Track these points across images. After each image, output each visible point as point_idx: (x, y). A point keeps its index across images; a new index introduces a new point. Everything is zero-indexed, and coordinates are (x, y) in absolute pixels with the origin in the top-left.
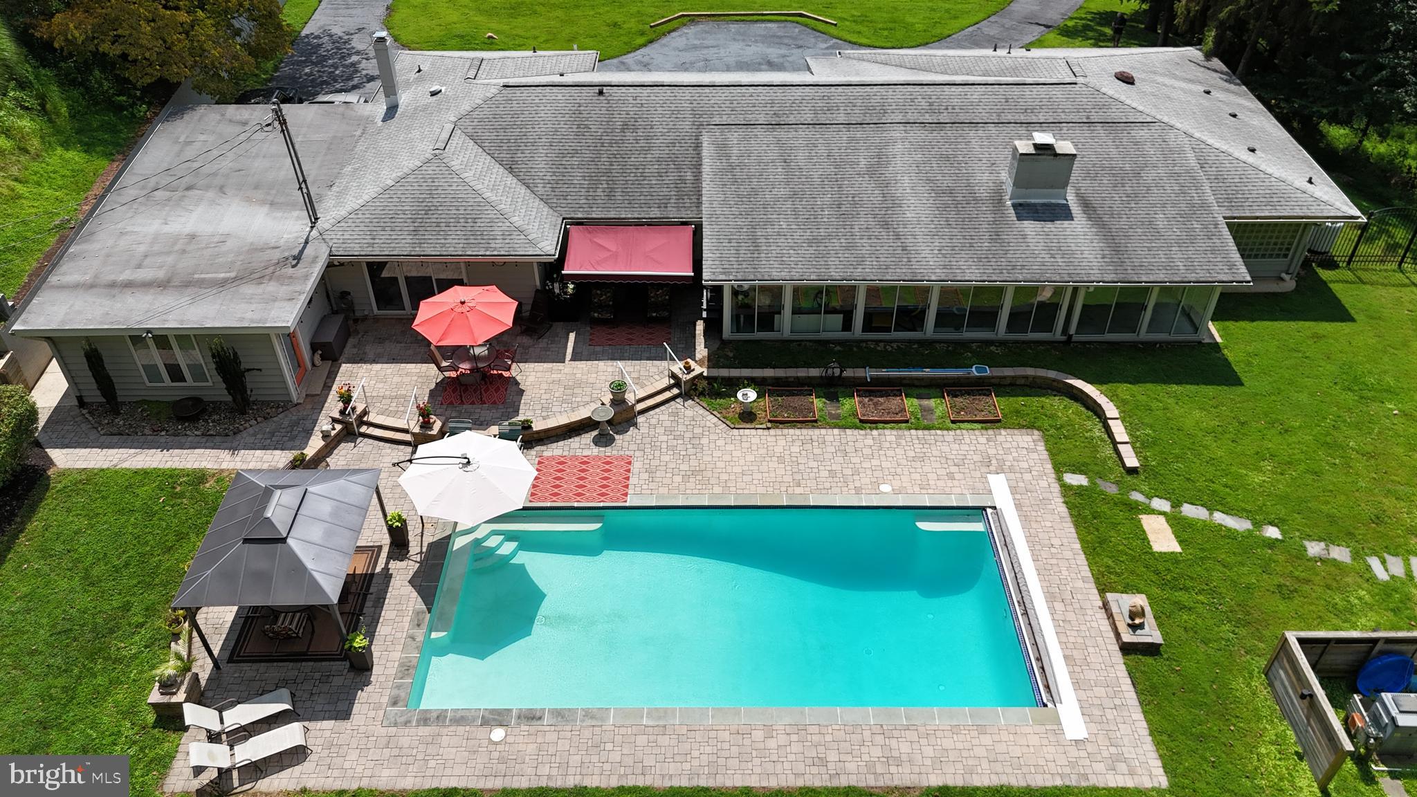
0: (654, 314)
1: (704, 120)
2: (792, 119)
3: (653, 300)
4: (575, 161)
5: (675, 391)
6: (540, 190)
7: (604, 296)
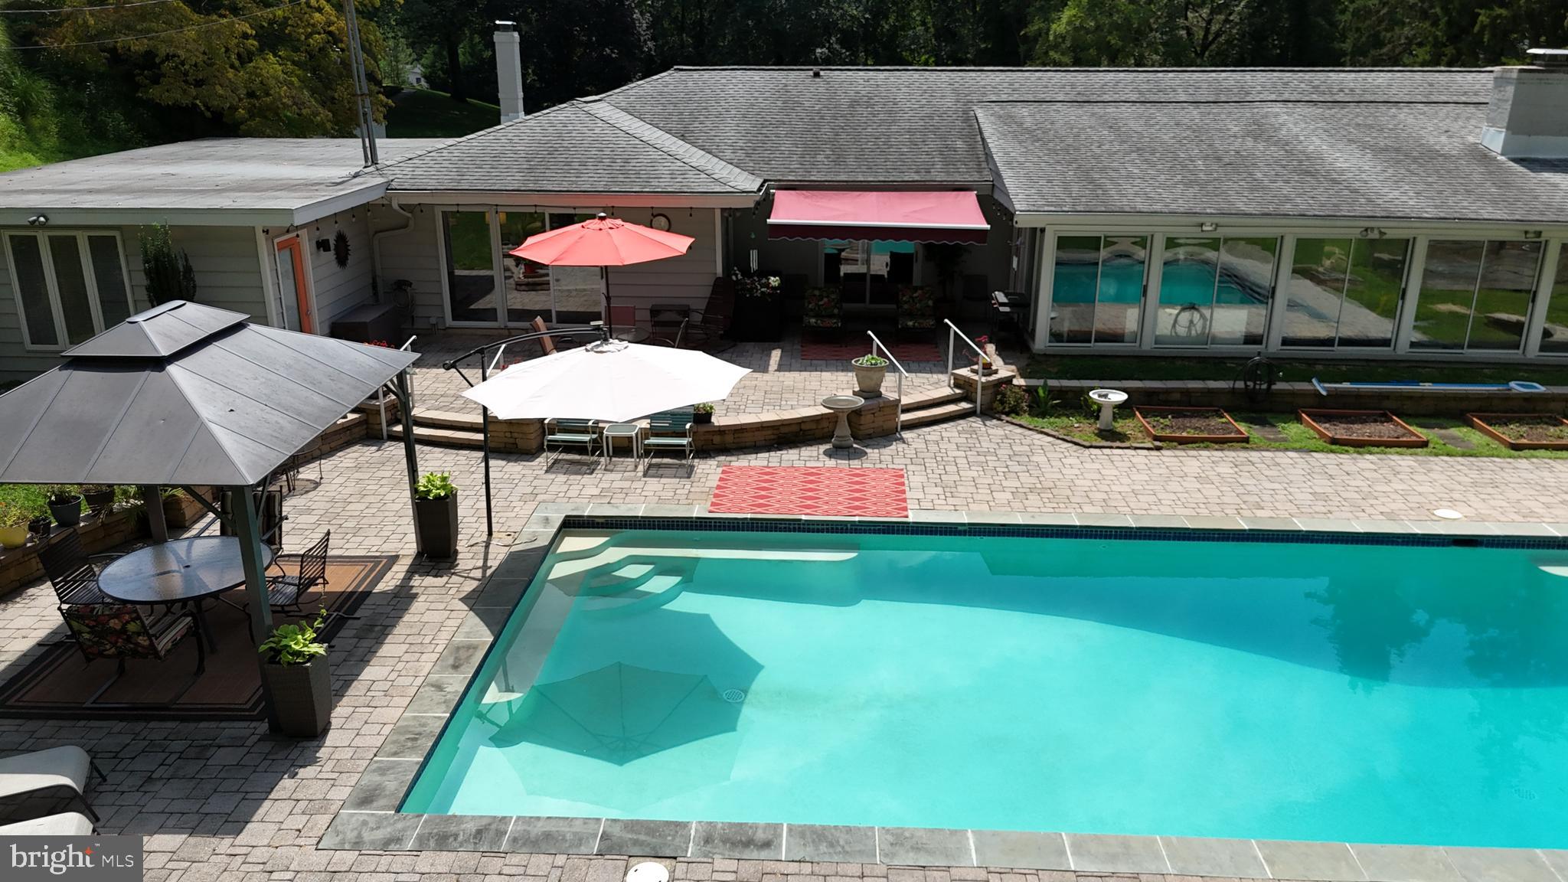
0: (910, 323)
1: (975, 97)
2: (1106, 98)
3: (906, 306)
4: (782, 131)
5: (965, 405)
6: (728, 154)
7: (825, 300)
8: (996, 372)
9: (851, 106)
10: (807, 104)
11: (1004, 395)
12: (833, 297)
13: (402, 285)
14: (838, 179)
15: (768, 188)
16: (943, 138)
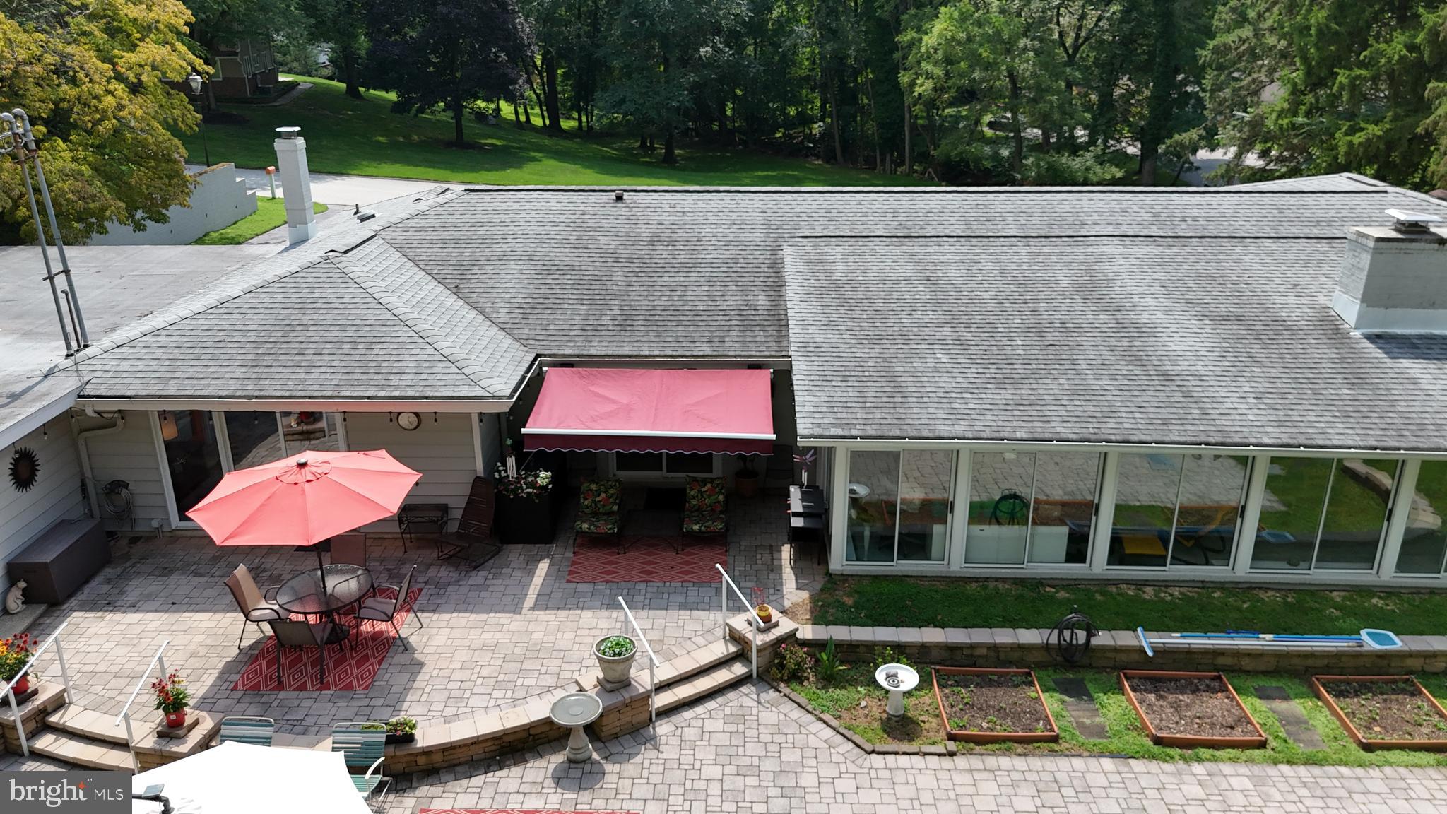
0: (696, 527)
1: (785, 231)
2: (930, 231)
3: (694, 502)
4: (568, 279)
5: (739, 669)
6: (503, 316)
7: (603, 495)
8: (776, 625)
9: (651, 243)
10: (603, 240)
11: (784, 657)
12: (612, 491)
13: (116, 487)
14: (620, 353)
15: (540, 366)
16: (744, 291)
